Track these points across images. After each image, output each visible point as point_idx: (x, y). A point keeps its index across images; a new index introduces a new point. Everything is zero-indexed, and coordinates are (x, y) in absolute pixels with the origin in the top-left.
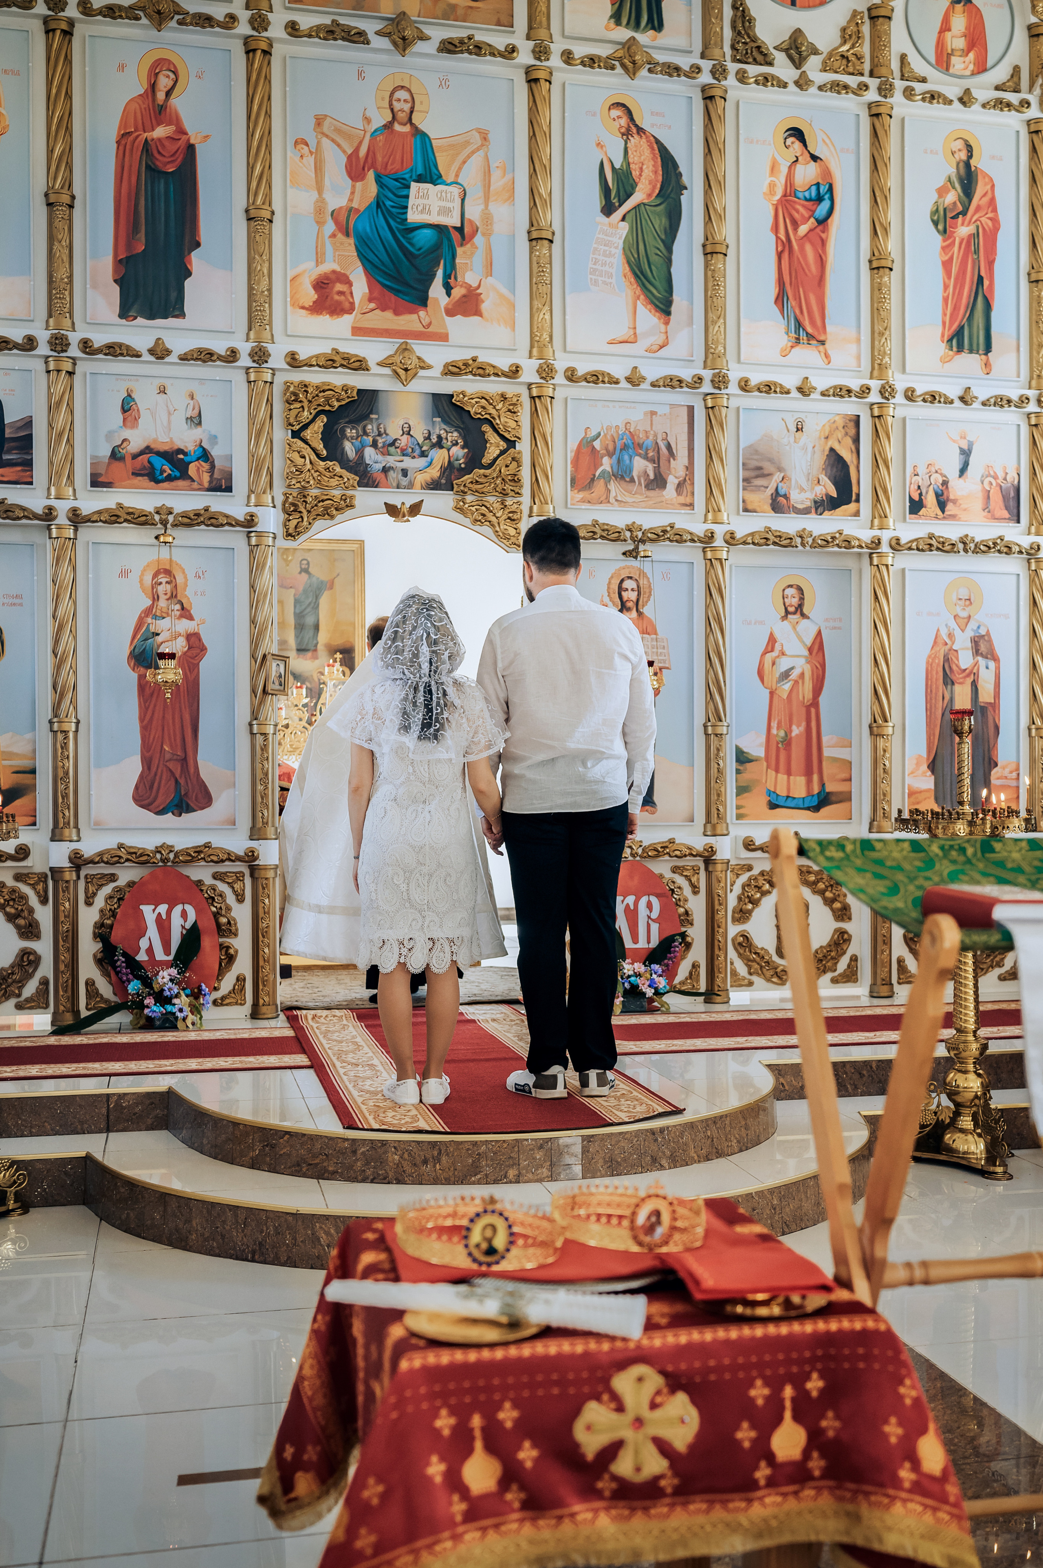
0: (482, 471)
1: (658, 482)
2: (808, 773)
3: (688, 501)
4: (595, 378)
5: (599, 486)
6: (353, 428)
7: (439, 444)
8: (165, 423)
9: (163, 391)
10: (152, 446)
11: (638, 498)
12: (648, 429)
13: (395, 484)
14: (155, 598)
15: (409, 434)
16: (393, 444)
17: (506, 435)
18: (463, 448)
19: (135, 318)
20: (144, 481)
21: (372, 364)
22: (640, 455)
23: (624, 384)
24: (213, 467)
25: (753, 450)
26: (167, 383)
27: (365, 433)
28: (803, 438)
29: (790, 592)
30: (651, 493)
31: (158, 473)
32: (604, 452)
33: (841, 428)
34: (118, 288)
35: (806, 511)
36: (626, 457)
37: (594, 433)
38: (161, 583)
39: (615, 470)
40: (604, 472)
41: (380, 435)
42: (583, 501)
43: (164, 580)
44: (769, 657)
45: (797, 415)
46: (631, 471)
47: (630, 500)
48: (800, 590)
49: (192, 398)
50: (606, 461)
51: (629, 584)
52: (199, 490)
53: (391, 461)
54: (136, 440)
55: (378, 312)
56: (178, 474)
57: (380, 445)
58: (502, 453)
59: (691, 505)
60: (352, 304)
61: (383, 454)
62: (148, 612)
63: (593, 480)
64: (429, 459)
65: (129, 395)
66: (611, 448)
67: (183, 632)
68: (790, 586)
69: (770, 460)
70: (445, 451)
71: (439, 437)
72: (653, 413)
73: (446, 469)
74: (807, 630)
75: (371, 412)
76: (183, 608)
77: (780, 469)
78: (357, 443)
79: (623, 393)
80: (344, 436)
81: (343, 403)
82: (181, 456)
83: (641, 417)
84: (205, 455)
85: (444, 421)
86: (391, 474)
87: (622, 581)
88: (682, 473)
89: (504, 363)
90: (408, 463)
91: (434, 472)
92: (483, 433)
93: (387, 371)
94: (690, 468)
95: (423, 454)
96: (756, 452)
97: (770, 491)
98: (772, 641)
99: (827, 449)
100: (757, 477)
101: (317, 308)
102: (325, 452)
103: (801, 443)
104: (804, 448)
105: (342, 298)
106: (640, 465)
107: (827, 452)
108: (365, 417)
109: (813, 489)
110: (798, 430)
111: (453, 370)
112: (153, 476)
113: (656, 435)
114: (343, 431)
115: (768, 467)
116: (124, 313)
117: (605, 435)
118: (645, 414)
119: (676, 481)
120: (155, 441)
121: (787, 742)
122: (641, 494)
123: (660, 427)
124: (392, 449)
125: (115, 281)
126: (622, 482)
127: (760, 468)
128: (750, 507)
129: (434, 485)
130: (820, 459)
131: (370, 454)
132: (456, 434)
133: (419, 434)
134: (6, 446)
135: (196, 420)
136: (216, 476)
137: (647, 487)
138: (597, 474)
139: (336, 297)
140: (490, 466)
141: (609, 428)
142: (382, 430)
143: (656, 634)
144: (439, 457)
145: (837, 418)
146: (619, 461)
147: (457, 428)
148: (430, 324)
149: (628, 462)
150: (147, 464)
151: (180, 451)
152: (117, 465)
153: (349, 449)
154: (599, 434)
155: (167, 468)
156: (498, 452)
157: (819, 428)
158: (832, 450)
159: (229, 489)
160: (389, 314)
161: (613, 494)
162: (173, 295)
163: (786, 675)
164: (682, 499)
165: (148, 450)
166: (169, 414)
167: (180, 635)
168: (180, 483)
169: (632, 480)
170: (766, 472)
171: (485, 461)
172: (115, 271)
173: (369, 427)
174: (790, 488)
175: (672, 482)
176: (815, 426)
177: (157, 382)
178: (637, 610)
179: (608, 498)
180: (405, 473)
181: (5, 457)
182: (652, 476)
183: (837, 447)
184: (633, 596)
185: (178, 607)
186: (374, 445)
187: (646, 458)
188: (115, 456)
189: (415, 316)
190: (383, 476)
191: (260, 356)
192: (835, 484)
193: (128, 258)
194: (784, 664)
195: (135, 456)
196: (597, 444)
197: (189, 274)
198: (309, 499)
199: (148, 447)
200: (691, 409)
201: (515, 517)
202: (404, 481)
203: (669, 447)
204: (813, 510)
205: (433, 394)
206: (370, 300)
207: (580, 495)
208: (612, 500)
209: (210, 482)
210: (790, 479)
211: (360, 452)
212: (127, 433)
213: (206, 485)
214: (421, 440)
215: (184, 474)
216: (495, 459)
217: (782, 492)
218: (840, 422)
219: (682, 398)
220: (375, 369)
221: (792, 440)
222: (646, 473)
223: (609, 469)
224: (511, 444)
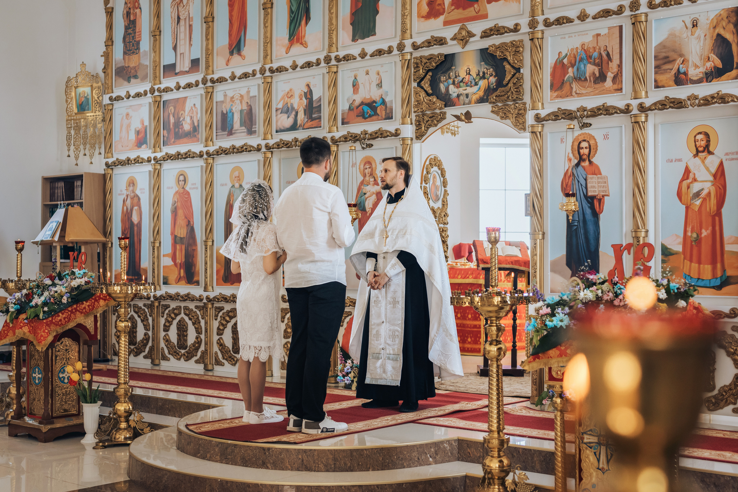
0: (503, 89)
1: (602, 78)
2: (714, 263)
3: (620, 87)
4: (560, 21)
5: (566, 87)
6: (444, 76)
7: (483, 77)
8: (368, 89)
9: (367, 73)
10: (364, 101)
11: (590, 90)
12: (595, 45)
13: (462, 103)
14: (365, 176)
15: (469, 74)
16: (462, 81)
17: (514, 65)
18: (495, 77)
19: (358, 40)
20: (360, 118)
21: (448, 40)
22: (590, 63)
23: (577, 21)
24: (386, 107)
25: (662, 46)
26: (369, 68)
27: (450, 78)
28: (699, 32)
29: (700, 137)
30: (597, 86)
31: (366, 114)
32: (569, 65)
33: (725, 19)
34: (351, 27)
35: (700, 81)
36: (582, 66)
37: (564, 54)
38: (366, 168)
39: (576, 75)
40: (569, 77)
41: (456, 77)
42: (557, 97)
43: (368, 167)
44: (685, 183)
45: (693, 17)
46: (585, 74)
47: (584, 92)
48: (707, 135)
49: (378, 74)
50: (570, 70)
51: (584, 145)
52: (381, 120)
53: (461, 90)
54: (358, 99)
55: (455, 10)
56: (373, 113)
57: (456, 83)
58: (513, 75)
59: (621, 90)
60: (444, 9)
61: (458, 87)
62: (362, 183)
63: (563, 83)
64: (478, 86)
65: (355, 78)
66: (573, 62)
67: (375, 192)
68: (700, 133)
69: (674, 51)
70: (486, 80)
71: (484, 73)
72: (598, 35)
73: (486, 90)
74: (713, 162)
75: (452, 66)
76: (375, 180)
77: (681, 55)
78: (446, 83)
79: (577, 26)
80: (440, 81)
81: (438, 63)
82: (374, 104)
83: (591, 39)
84: (384, 102)
85: (486, 64)
86: (461, 98)
87: (580, 143)
88: (615, 70)
89: (510, 24)
90: (470, 90)
91: (481, 93)
92: (504, 67)
93: (455, 42)
94: (620, 66)
95: (476, 84)
96: (665, 47)
97: (673, 72)
98: (687, 171)
99: (715, 35)
100: (665, 63)
101: (428, 16)
102: (430, 91)
103: (696, 35)
104: (699, 38)
105: (440, 7)
106: (590, 69)
107: (715, 38)
108: (450, 69)
109: (704, 65)
110: (694, 26)
111: (486, 34)
112: (363, 116)
113: (600, 49)
114: (440, 78)
115: (672, 55)
116: (354, 40)
117: (570, 54)
118: (593, 36)
119: (612, 75)
120: (365, 98)
121: (698, 240)
122: (591, 87)
123: (602, 43)
124: (462, 84)
125: (351, 24)
126: (581, 83)
127: (667, 57)
128: (660, 84)
129: (481, 100)
130: (709, 43)
131: (452, 88)
132: (491, 70)
133: (474, 73)
134: (314, 110)
135: (380, 85)
136: (388, 112)
137: (595, 82)
138: (565, 79)
139: (437, 8)
140: (507, 84)
141: (572, 50)
142: (457, 74)
143: (600, 174)
144: (483, 84)
145: (722, 13)
146: (578, 69)
147: (492, 66)
148: (479, 10)
149: (583, 68)
150: (362, 110)
151: (374, 102)
152: (351, 112)
153: (442, 87)
154: (567, 54)
155: (369, 110)
156: (511, 76)
157: (709, 22)
158: (719, 35)
159: (392, 118)
160: (460, 11)
161: (574, 90)
162: (372, 25)
163: (697, 195)
164: (616, 87)
165: (362, 104)
166: (370, 84)
167: (374, 193)
168: (374, 118)
169: (586, 79)
170: (671, 59)
171: (505, 82)
172: (351, 19)
173: (451, 74)
174: (687, 67)
175: (610, 76)
176: (704, 22)
177: (365, 69)
178: (589, 161)
179: (571, 92)
180: (467, 96)
181: (314, 116)
182: (597, 75)
183: (722, 32)
184: (586, 151)
185: (373, 179)
186: (454, 83)
187: (595, 64)
188: (350, 109)
189: (473, 8)
190: (457, 99)
191: (401, 47)
192: (721, 58)
193: (355, 11)
194: (696, 187)
195: (357, 107)
196: (565, 61)
197: (377, 12)
198: (425, 118)
199: (362, 102)
200: (621, 27)
201: (521, 112)
202: (467, 101)
203: (608, 55)
204: (704, 80)
205: (480, 49)
206: (452, 5)
207: (556, 94)
208: (574, 94)
209: (385, 115)
210: (688, 61)
211: (447, 89)
212: (356, 97)
213: (384, 117)
214: (475, 76)
215: (376, 114)
216: (510, 80)
217: (682, 70)
218: (725, 15)
219: (613, 21)
220: (450, 42)
221: (690, 33)
222: (594, 73)
223: (572, 75)
224: (518, 70)
